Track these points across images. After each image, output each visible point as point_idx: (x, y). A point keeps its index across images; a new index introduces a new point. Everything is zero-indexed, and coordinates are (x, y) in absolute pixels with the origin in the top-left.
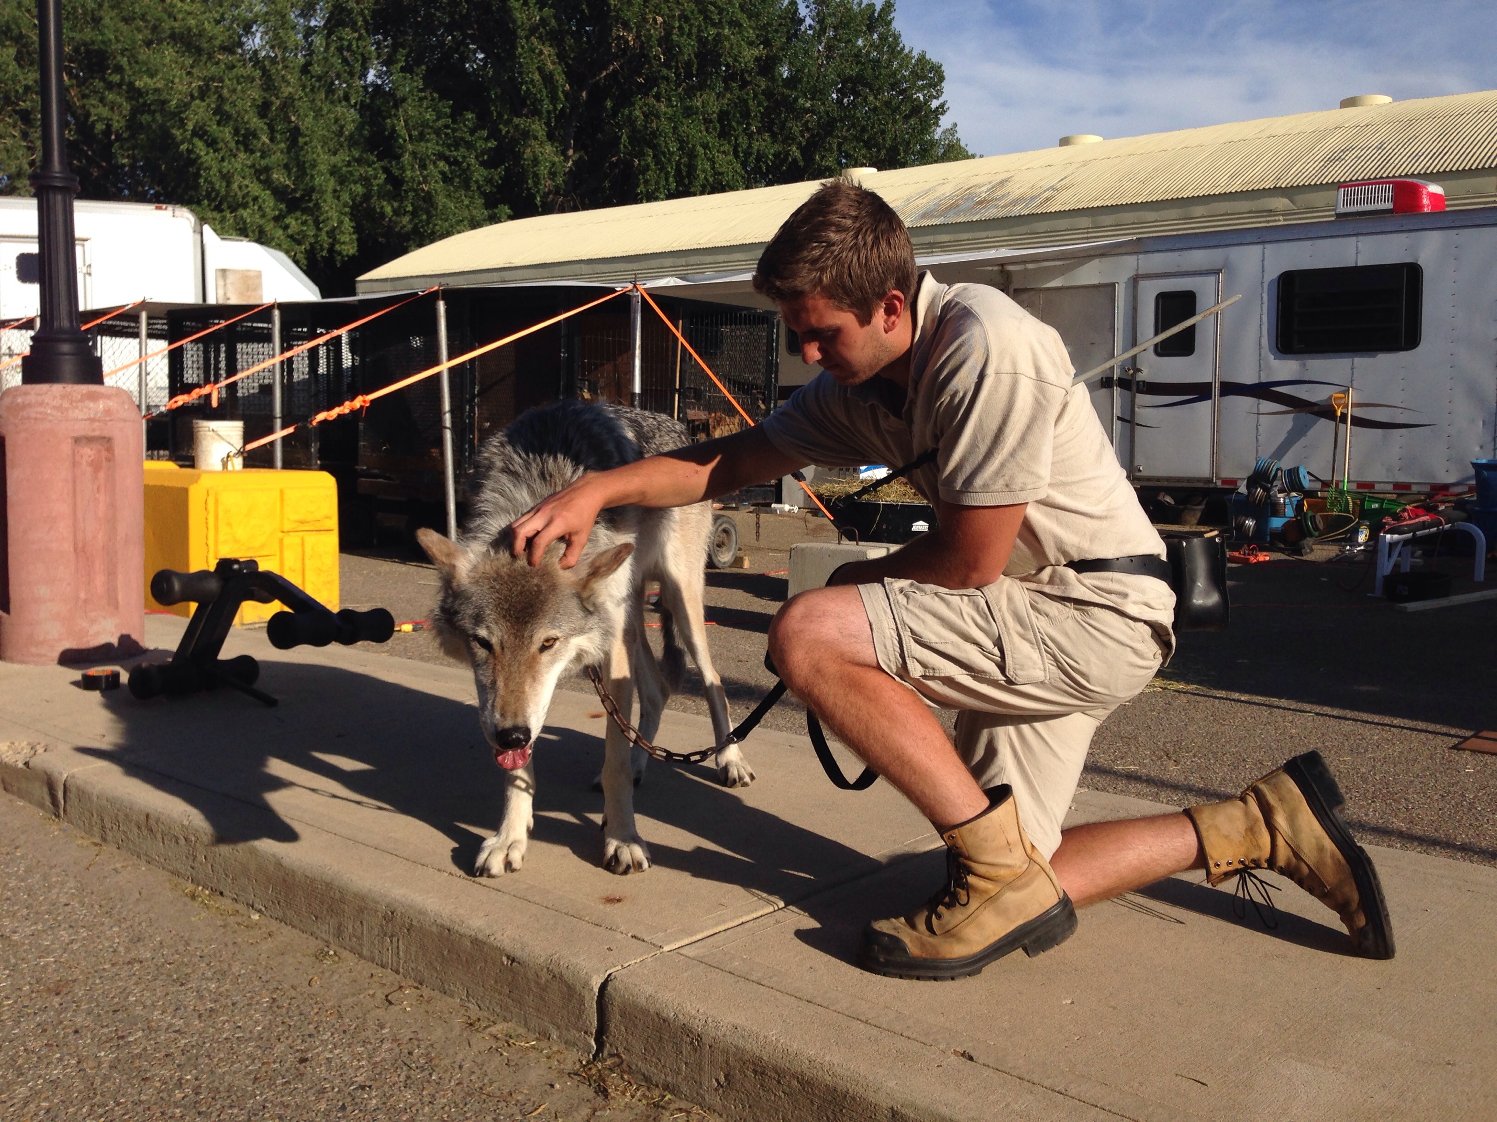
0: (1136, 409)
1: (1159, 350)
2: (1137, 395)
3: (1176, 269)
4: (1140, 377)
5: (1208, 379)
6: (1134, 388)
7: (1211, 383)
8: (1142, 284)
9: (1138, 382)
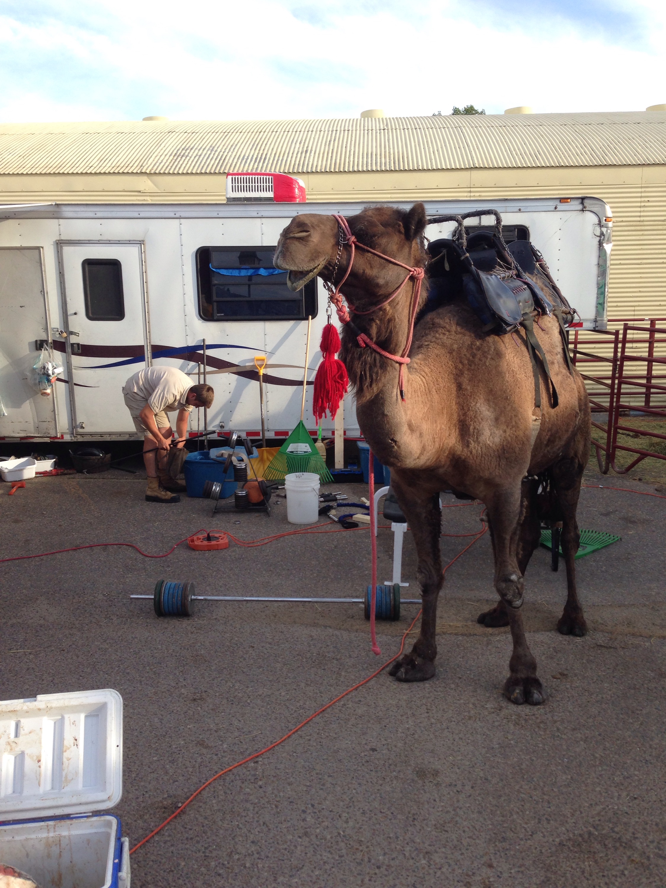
0: (74, 371)
1: (90, 315)
2: (73, 357)
3: (99, 238)
4: (73, 339)
5: (139, 342)
6: (69, 350)
7: (143, 346)
8: (67, 250)
9: (72, 345)
